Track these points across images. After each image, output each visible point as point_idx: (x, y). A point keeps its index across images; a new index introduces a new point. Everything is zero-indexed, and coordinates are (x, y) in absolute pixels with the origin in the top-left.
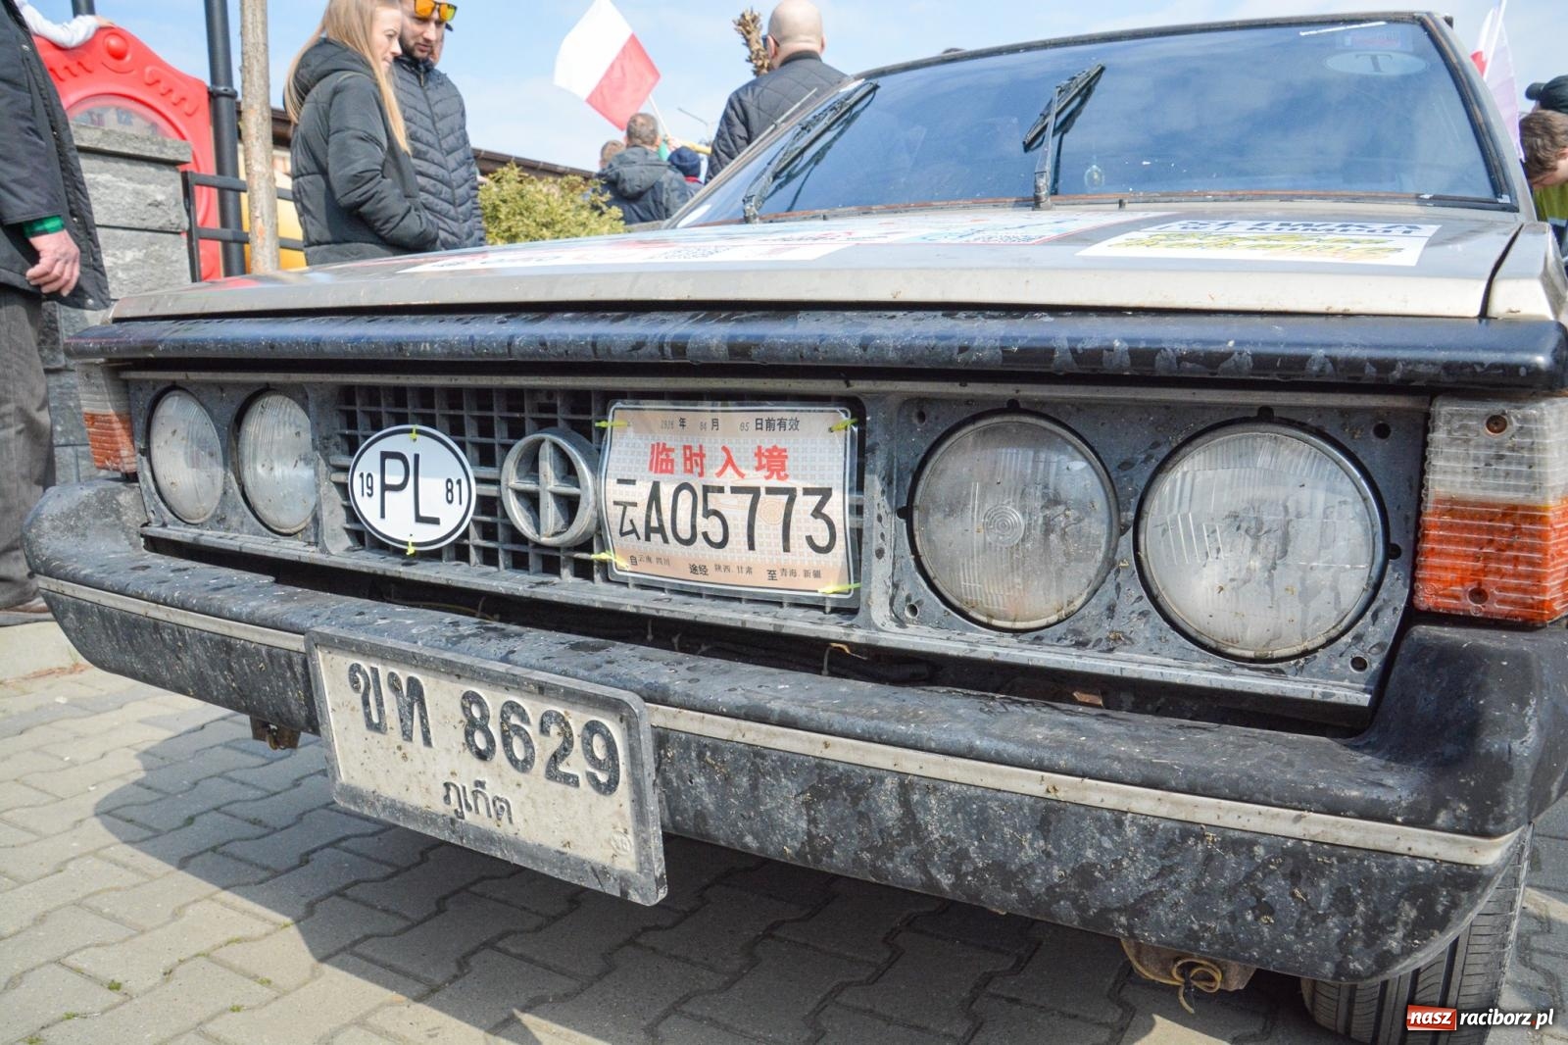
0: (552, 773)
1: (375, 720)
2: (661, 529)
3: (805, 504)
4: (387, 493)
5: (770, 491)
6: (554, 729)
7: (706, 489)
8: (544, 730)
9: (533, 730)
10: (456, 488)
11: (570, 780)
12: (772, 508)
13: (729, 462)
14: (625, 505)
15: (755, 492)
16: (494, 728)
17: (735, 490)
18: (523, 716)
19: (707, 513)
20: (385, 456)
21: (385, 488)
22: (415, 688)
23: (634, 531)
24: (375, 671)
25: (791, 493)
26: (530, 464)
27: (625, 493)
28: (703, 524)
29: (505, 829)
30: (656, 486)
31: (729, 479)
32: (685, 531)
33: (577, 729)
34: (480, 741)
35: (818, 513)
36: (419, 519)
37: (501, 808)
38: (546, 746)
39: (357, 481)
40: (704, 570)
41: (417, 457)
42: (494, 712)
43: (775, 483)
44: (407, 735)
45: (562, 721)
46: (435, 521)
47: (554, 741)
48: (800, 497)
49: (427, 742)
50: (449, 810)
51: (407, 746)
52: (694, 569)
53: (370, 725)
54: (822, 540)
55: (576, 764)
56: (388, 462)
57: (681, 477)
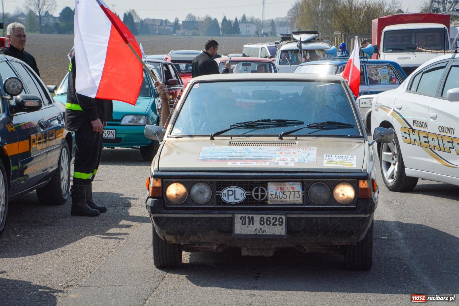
0: (273, 225)
1: (244, 223)
2: (277, 197)
3: (297, 193)
4: (229, 196)
5: (292, 192)
6: (274, 219)
7: (284, 192)
8: (273, 219)
9: (271, 220)
10: (243, 195)
11: (276, 225)
12: (293, 193)
13: (287, 189)
14: (272, 195)
15: (290, 192)
16: (265, 221)
17: (288, 192)
18: (270, 218)
19: (284, 195)
20: (228, 191)
21: (228, 195)
22: (252, 218)
23: (273, 198)
24: (245, 217)
25: (295, 192)
26: (257, 191)
27: (272, 193)
28: (283, 196)
29: (264, 233)
30: (276, 192)
31: (287, 191)
32: (281, 197)
33: (278, 218)
34: (262, 223)
35: (298, 194)
36: (235, 199)
37: (264, 231)
38: (272, 221)
39: (223, 195)
40: (283, 202)
41: (235, 191)
42: (265, 219)
43: (293, 191)
44: (249, 224)
45: (276, 218)
46: (239, 199)
47: (274, 220)
48: (296, 192)
49: (253, 224)
50: (255, 233)
51: (249, 226)
52: (281, 202)
53: (243, 224)
54: (298, 196)
55: (277, 223)
56: (229, 192)
57: (279, 191)
